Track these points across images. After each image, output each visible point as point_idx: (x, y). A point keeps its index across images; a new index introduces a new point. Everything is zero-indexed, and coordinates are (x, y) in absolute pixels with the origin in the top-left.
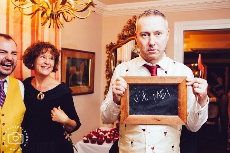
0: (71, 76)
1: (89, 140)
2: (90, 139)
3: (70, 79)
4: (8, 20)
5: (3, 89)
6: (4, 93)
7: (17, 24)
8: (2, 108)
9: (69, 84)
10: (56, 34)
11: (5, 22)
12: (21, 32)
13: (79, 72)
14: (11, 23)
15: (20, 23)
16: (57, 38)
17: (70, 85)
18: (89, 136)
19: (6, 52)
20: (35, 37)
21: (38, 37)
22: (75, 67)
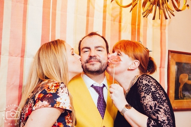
0: (181, 86)
3: (180, 90)
4: (104, 18)
5: (103, 95)
6: (104, 100)
7: (115, 22)
9: (179, 95)
10: (161, 33)
11: (102, 20)
12: (120, 31)
14: (108, 22)
15: (118, 21)
16: (163, 38)
17: (180, 98)
20: (136, 38)
21: (139, 37)
22: (186, 74)
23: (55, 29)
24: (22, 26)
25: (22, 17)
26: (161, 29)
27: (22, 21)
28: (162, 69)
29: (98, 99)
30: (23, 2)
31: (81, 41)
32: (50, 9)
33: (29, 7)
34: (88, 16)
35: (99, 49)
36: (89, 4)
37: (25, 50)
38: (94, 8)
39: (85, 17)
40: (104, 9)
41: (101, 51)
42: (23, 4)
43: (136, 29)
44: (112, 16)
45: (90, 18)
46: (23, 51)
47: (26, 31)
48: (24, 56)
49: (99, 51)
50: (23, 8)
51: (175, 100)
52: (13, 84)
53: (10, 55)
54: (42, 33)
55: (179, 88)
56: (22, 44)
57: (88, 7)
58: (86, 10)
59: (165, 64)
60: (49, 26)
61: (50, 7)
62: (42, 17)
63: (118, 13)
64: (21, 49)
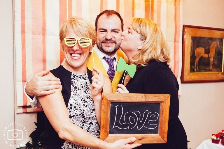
0: (197, 60)
1: (219, 140)
2: (220, 138)
3: (196, 63)
8: (112, 82)
9: (195, 68)
10: (176, 9)
12: (133, 8)
13: (208, 55)
16: (177, 13)
17: (195, 70)
18: (220, 134)
19: (106, 31)
20: (149, 14)
21: (153, 13)
22: (203, 48)
23: (72, 8)
26: (175, 5)
28: (176, 43)
29: (109, 69)
37: (46, 29)
41: (117, 32)
43: (149, 6)
46: (44, 30)
47: (46, 12)
48: (45, 34)
49: (115, 32)
51: (190, 72)
52: (37, 58)
53: (33, 33)
55: (195, 61)
56: (43, 23)
59: (179, 39)
60: (66, 6)
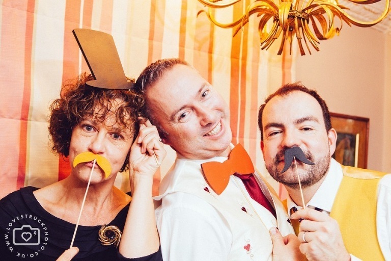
4: (182, 44)
7: (202, 53)
15: (207, 50)
20: (238, 83)
21: (245, 81)
24: (23, 55)
25: (23, 39)
26: (283, 67)
27: (23, 46)
30: (26, 7)
31: (263, 107)
32: (79, 23)
33: (38, 17)
34: (151, 38)
35: (306, 124)
36: (154, 16)
38: (163, 23)
39: (146, 42)
40: (181, 26)
41: (311, 129)
42: (26, 12)
44: (196, 40)
45: (155, 43)
46: (26, 107)
48: (27, 116)
49: (306, 129)
50: (26, 20)
52: (5, 174)
53: (0, 114)
54: (64, 71)
57: (152, 22)
58: (147, 26)
61: (79, 18)
62: (63, 39)
63: (208, 34)
64: (21, 104)
